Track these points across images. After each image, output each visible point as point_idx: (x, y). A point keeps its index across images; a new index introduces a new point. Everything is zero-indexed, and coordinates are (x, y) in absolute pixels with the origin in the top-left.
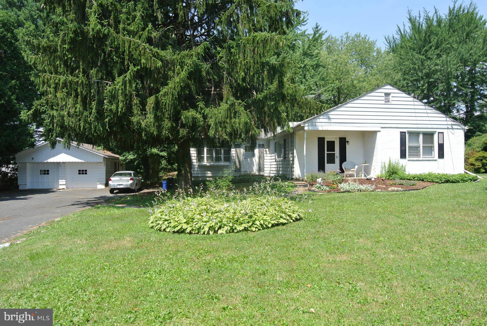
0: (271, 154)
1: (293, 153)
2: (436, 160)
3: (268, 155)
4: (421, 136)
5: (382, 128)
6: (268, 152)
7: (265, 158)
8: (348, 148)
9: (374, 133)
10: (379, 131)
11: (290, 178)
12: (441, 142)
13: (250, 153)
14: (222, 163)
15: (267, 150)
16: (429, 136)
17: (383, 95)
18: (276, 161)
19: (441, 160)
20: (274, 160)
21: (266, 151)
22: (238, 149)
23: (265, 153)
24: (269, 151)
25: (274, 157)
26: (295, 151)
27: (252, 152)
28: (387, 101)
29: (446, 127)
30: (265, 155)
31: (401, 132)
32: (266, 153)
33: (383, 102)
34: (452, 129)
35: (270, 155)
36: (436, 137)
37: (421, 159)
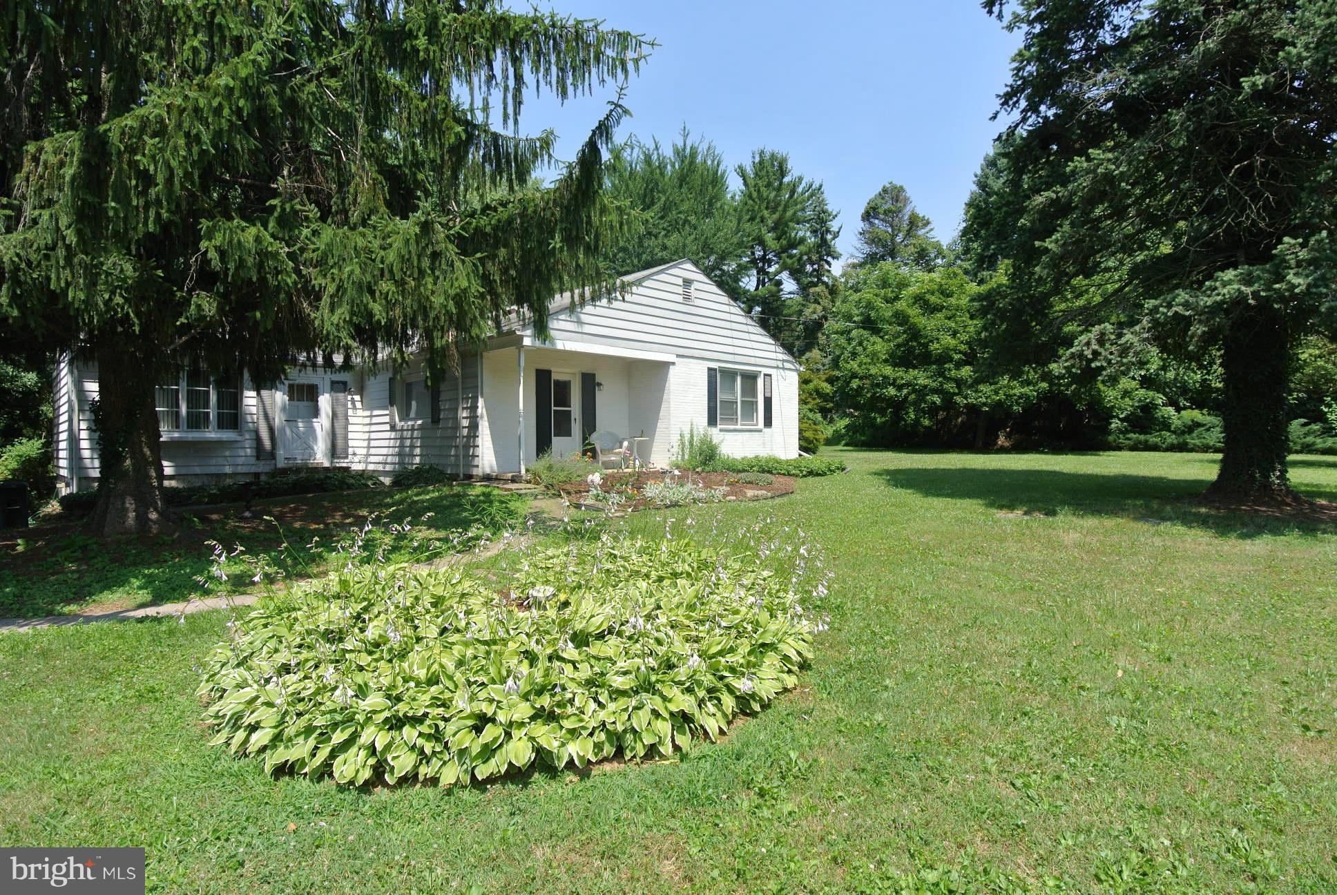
0: (372, 409)
1: (474, 408)
2: (760, 431)
3: (360, 413)
4: (739, 379)
5: (678, 356)
6: (359, 405)
7: (351, 420)
8: (601, 398)
9: (664, 366)
10: (673, 364)
11: (461, 476)
12: (768, 395)
13: (304, 405)
14: (212, 434)
15: (357, 398)
16: (750, 379)
17: (680, 282)
18: (393, 428)
19: (767, 430)
20: (387, 427)
21: (353, 401)
22: (264, 393)
23: (350, 405)
24: (362, 401)
25: (387, 419)
26: (481, 402)
27: (311, 404)
28: (687, 297)
29: (774, 363)
30: (350, 412)
31: (710, 369)
32: (354, 408)
33: (680, 299)
34: (784, 368)
35: (368, 413)
36: (760, 382)
37: (739, 427)
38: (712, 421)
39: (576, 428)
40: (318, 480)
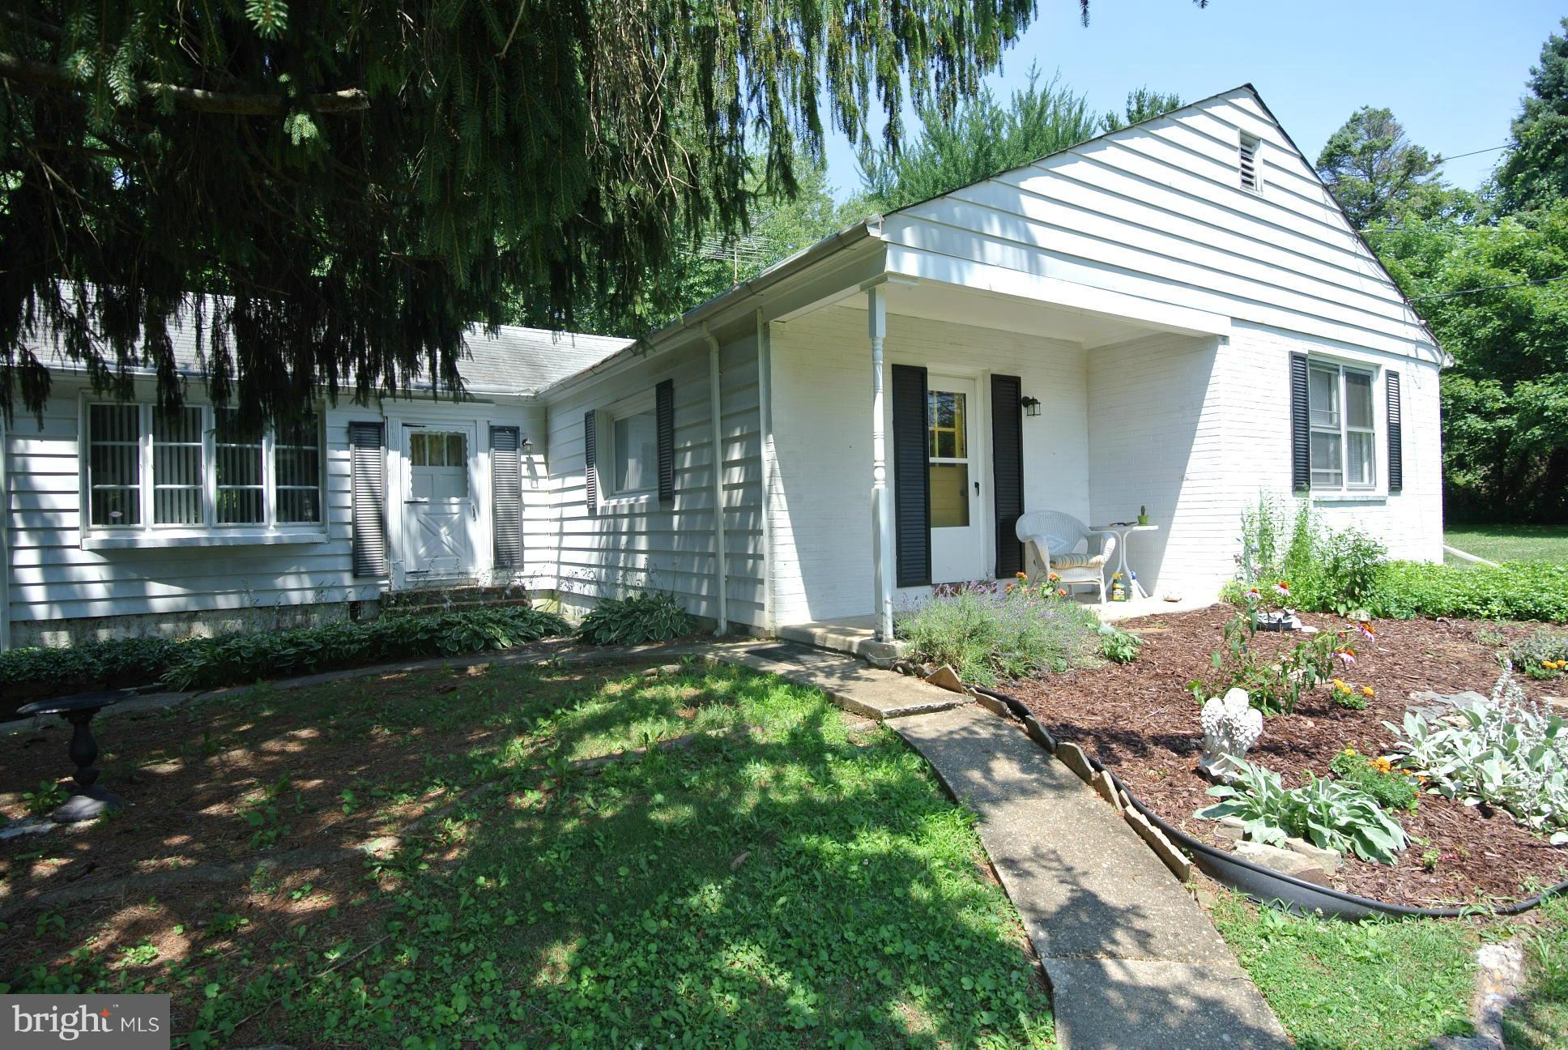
0: (563, 475)
1: (749, 465)
2: (1382, 502)
3: (544, 484)
4: (1342, 380)
5: (1237, 321)
6: (541, 470)
7: (527, 498)
10: (1224, 339)
11: (723, 625)
12: (1394, 421)
13: (444, 473)
14: (271, 531)
15: (539, 458)
16: (1361, 382)
17: (1234, 139)
18: (592, 514)
20: (583, 511)
21: (531, 465)
22: (369, 453)
23: (525, 471)
24: (546, 463)
25: (582, 495)
27: (452, 469)
28: (1248, 179)
30: (526, 484)
31: (1295, 357)
32: (534, 476)
33: (1235, 179)
34: (1417, 360)
35: (557, 483)
37: (1344, 494)
38: (1301, 480)
39: (982, 507)
40: (425, 629)
